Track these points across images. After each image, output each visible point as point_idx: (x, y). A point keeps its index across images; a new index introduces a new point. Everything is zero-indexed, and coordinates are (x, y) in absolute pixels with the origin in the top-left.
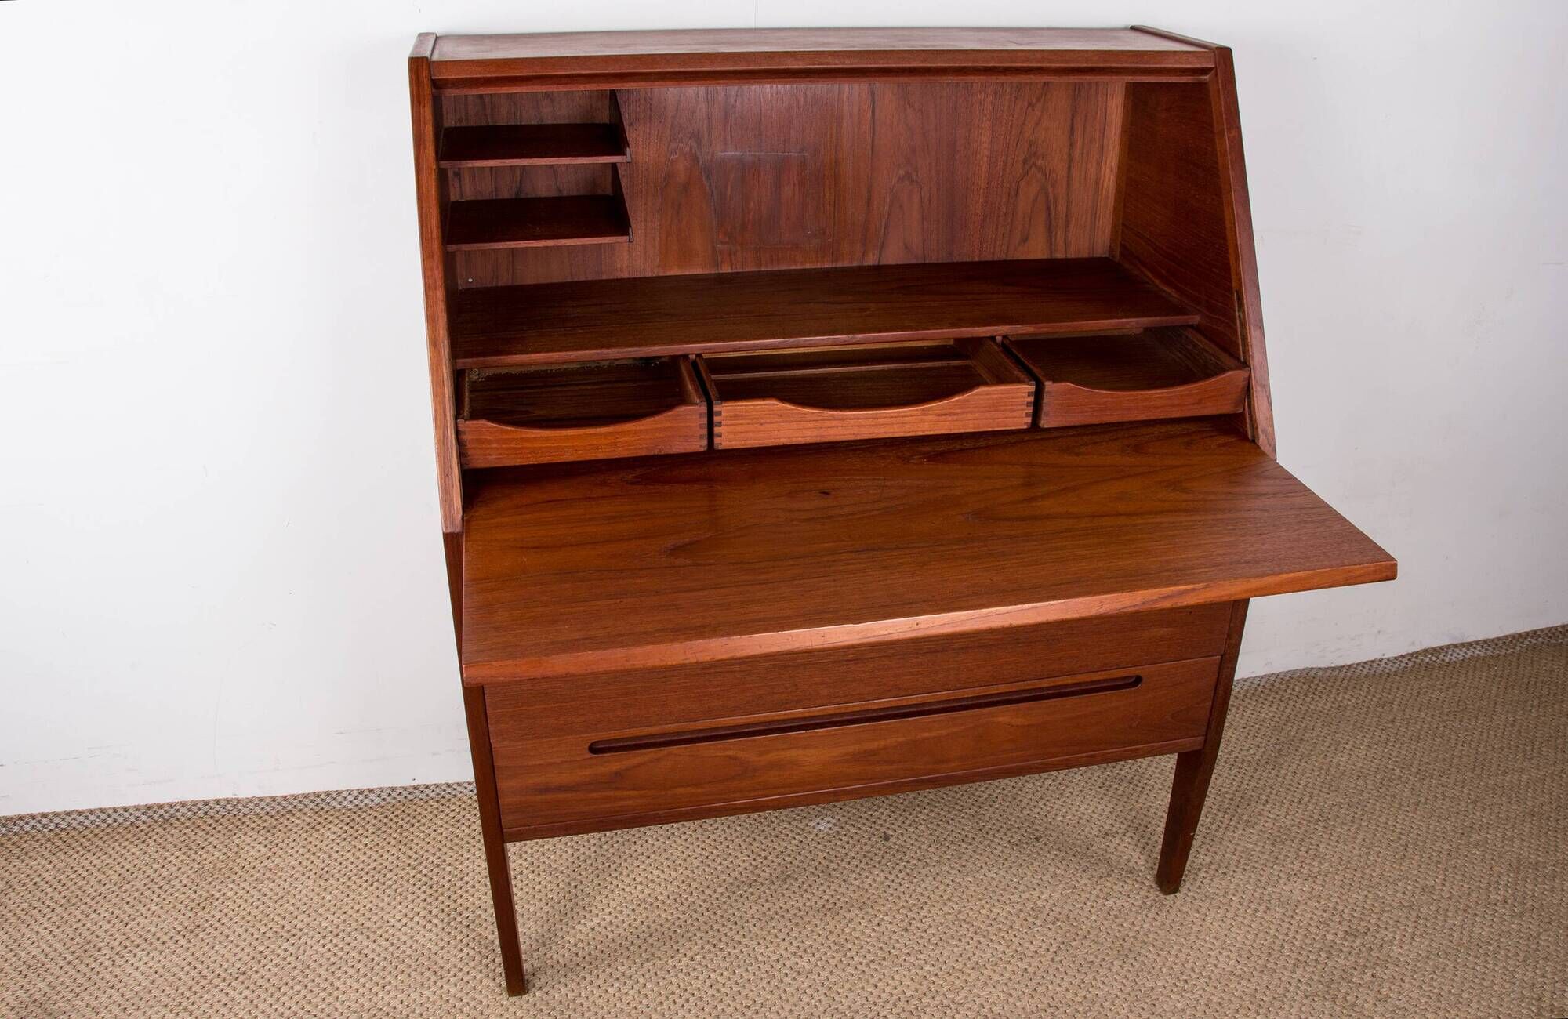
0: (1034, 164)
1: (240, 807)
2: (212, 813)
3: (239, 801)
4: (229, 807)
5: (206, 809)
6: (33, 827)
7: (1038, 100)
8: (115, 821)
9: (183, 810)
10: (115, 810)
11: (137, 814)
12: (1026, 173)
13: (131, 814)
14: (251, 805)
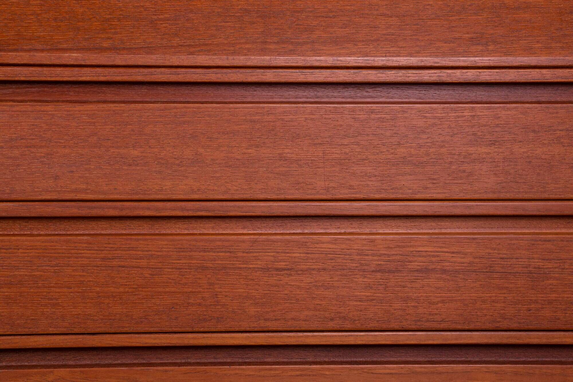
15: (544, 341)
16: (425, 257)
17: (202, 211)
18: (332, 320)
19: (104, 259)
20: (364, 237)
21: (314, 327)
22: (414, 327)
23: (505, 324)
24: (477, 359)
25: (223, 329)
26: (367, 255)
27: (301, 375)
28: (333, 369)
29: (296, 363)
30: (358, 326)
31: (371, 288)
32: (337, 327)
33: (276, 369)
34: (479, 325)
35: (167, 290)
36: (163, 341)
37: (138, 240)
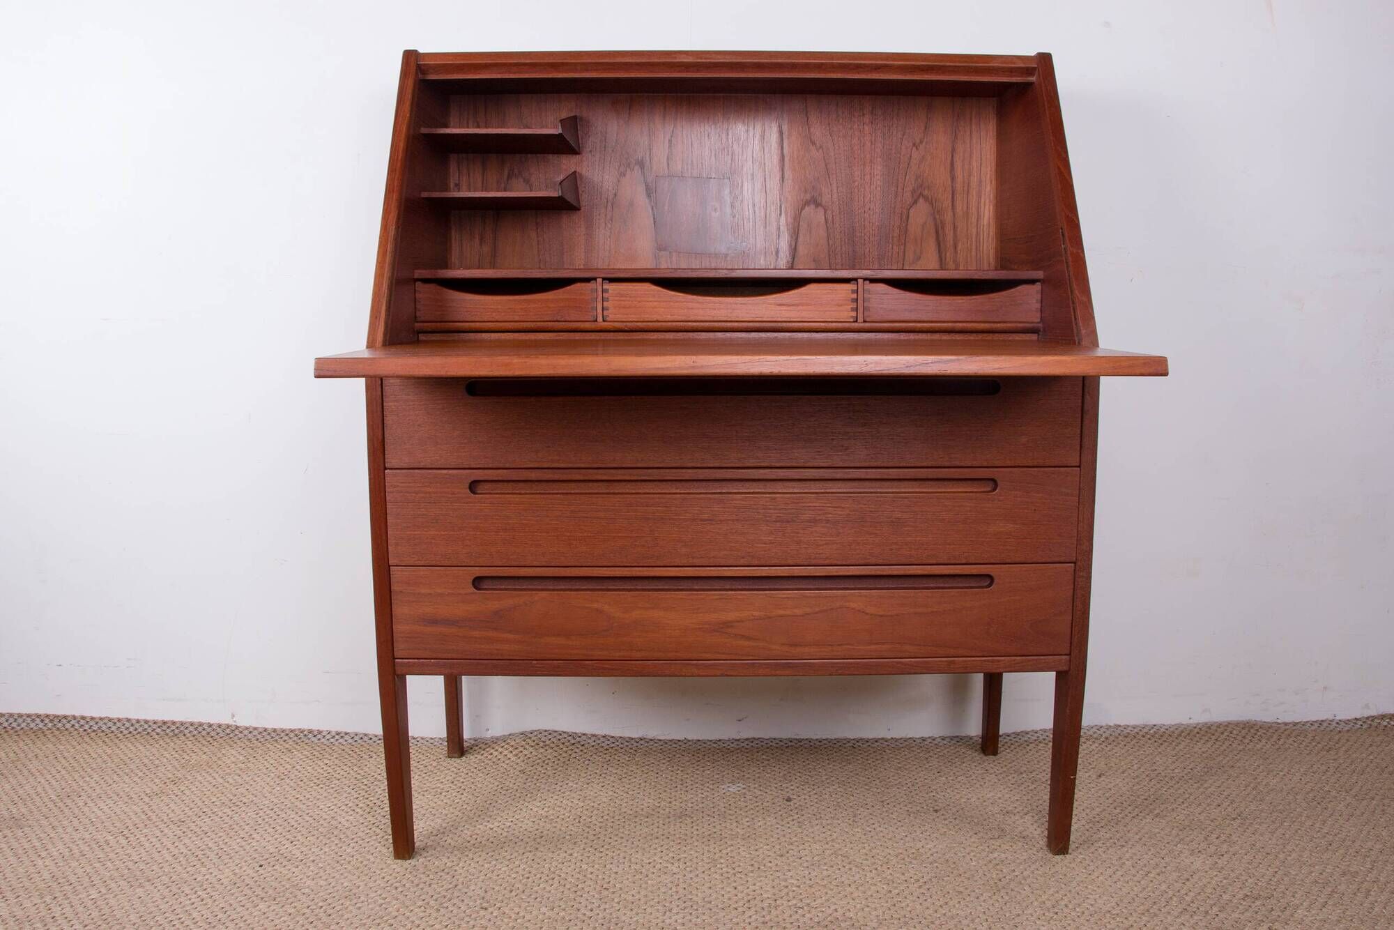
0: (921, 194)
1: (237, 732)
2: (213, 734)
3: (237, 727)
4: (228, 731)
5: (209, 730)
6: (73, 726)
7: (921, 142)
8: (136, 730)
9: (191, 728)
10: (138, 721)
11: (155, 726)
12: (915, 202)
13: (150, 726)
14: (246, 732)
15: (902, 573)
16: (813, 510)
17: (644, 476)
18: (743, 558)
19: (572, 511)
20: (768, 495)
21: (729, 563)
22: (805, 563)
23: (873, 561)
24: (853, 586)
25: (662, 565)
26: (770, 509)
27: (720, 599)
28: (744, 594)
29: (715, 590)
30: (763, 562)
31: (773, 534)
32: (747, 563)
33: (701, 594)
34: (853, 562)
35: (620, 535)
36: (617, 573)
37: (597, 498)
